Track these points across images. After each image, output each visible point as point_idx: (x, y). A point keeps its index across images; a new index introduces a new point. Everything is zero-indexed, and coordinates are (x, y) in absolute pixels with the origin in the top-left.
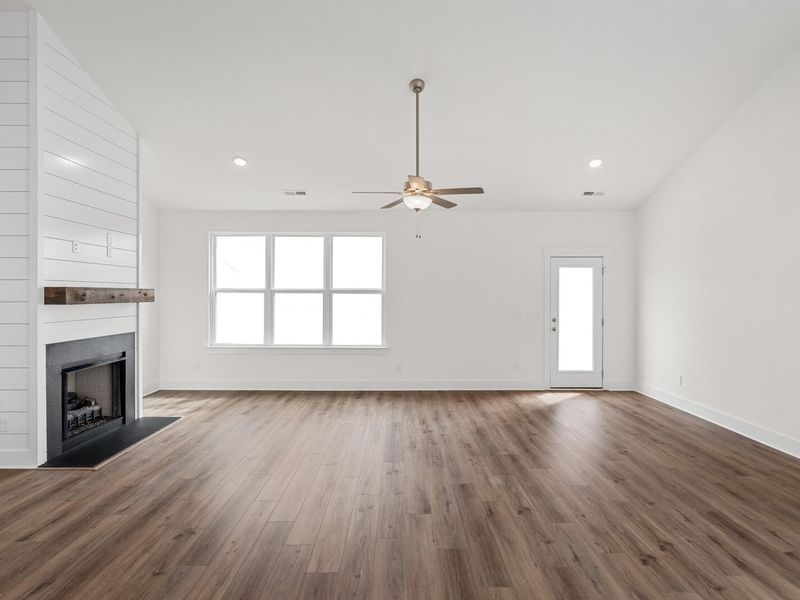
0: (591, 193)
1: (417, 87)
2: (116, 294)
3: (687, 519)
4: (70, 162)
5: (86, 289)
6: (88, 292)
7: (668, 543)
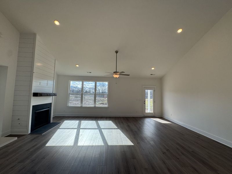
0: (152, 75)
1: (117, 52)
2: (49, 94)
3: (172, 144)
4: (39, 64)
5: (42, 93)
6: (43, 94)
7: (168, 150)
